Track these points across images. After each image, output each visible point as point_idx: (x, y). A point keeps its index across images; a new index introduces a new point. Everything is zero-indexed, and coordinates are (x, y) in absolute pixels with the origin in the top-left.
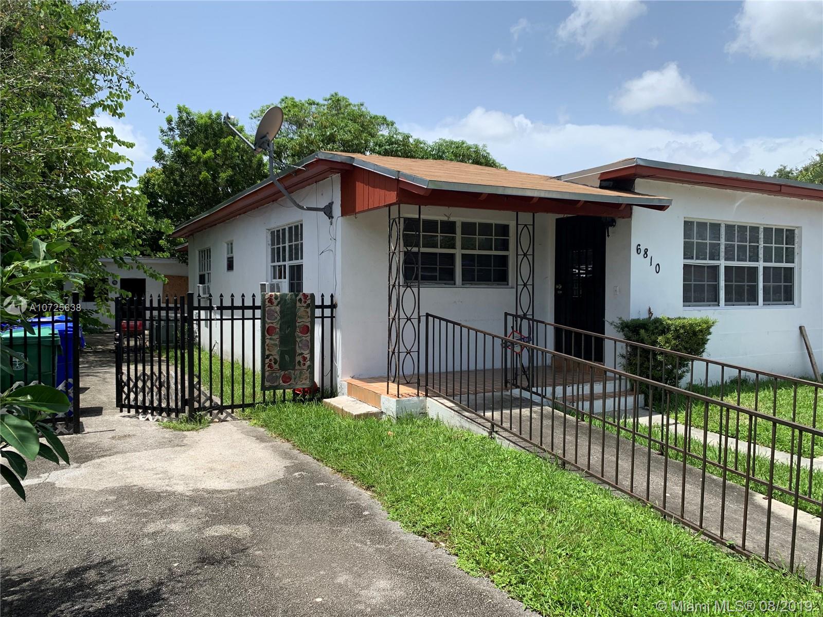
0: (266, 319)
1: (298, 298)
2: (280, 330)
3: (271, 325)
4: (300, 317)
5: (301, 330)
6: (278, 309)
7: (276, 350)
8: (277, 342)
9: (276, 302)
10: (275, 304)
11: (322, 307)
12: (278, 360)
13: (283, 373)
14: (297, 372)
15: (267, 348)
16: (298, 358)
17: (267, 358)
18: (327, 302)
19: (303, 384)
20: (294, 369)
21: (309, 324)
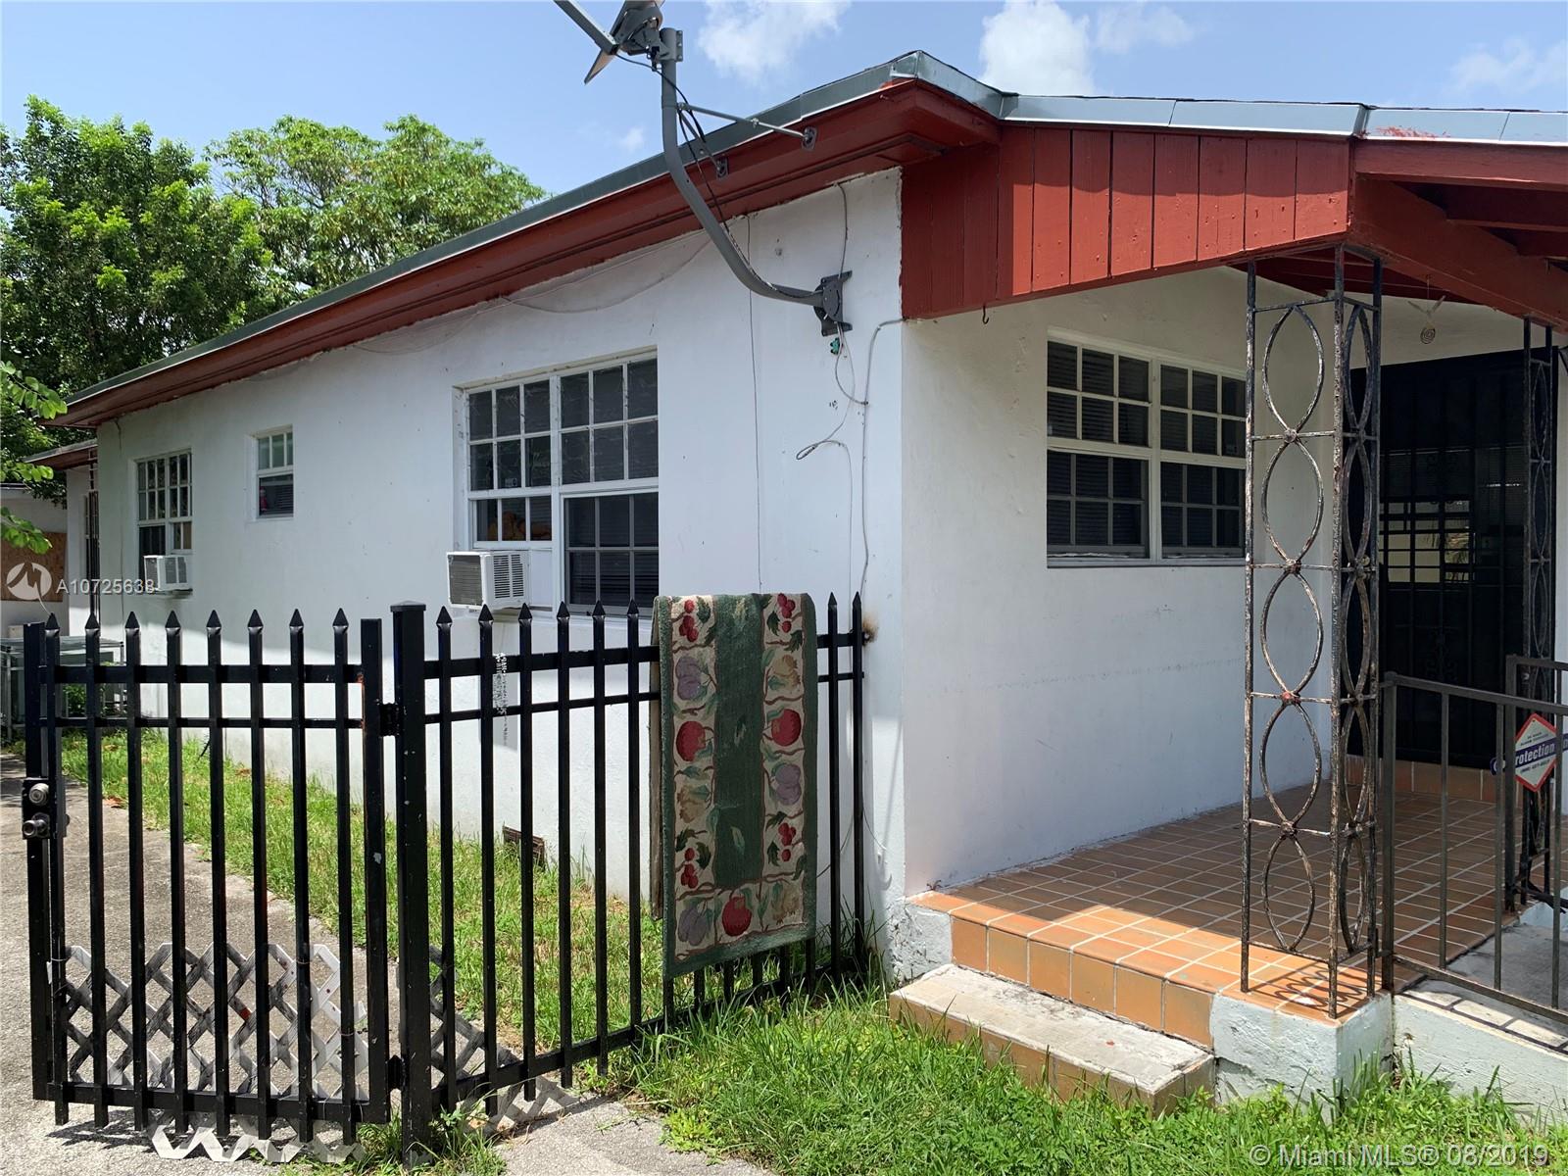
0: (676, 699)
1: (767, 612)
2: (717, 737)
3: (689, 718)
4: (773, 684)
5: (777, 729)
6: (709, 655)
7: (706, 814)
8: (708, 783)
9: (702, 630)
10: (701, 638)
11: (831, 641)
12: (712, 849)
13: (725, 897)
14: (768, 888)
15: (678, 807)
16: (771, 835)
17: (680, 848)
18: (844, 627)
19: (787, 928)
20: (757, 878)
21: (798, 707)
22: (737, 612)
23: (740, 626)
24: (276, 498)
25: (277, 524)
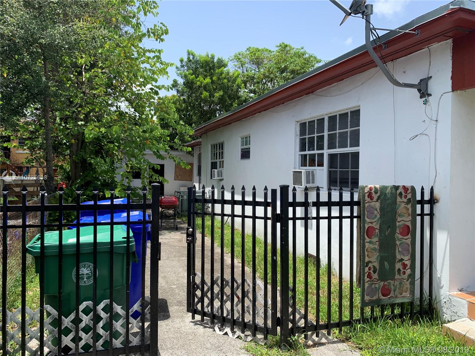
0: (366, 218)
1: (398, 192)
2: (380, 232)
3: (370, 225)
4: (400, 216)
5: (401, 231)
6: (378, 205)
7: (376, 256)
8: (377, 247)
9: (375, 197)
10: (375, 199)
11: (422, 202)
12: (378, 267)
13: (382, 284)
14: (397, 283)
15: (366, 253)
16: (398, 266)
17: (367, 266)
18: (427, 197)
19: (404, 297)
20: (393, 279)
21: (409, 224)
22: (388, 191)
23: (389, 196)
24: (245, 154)
25: (246, 161)
